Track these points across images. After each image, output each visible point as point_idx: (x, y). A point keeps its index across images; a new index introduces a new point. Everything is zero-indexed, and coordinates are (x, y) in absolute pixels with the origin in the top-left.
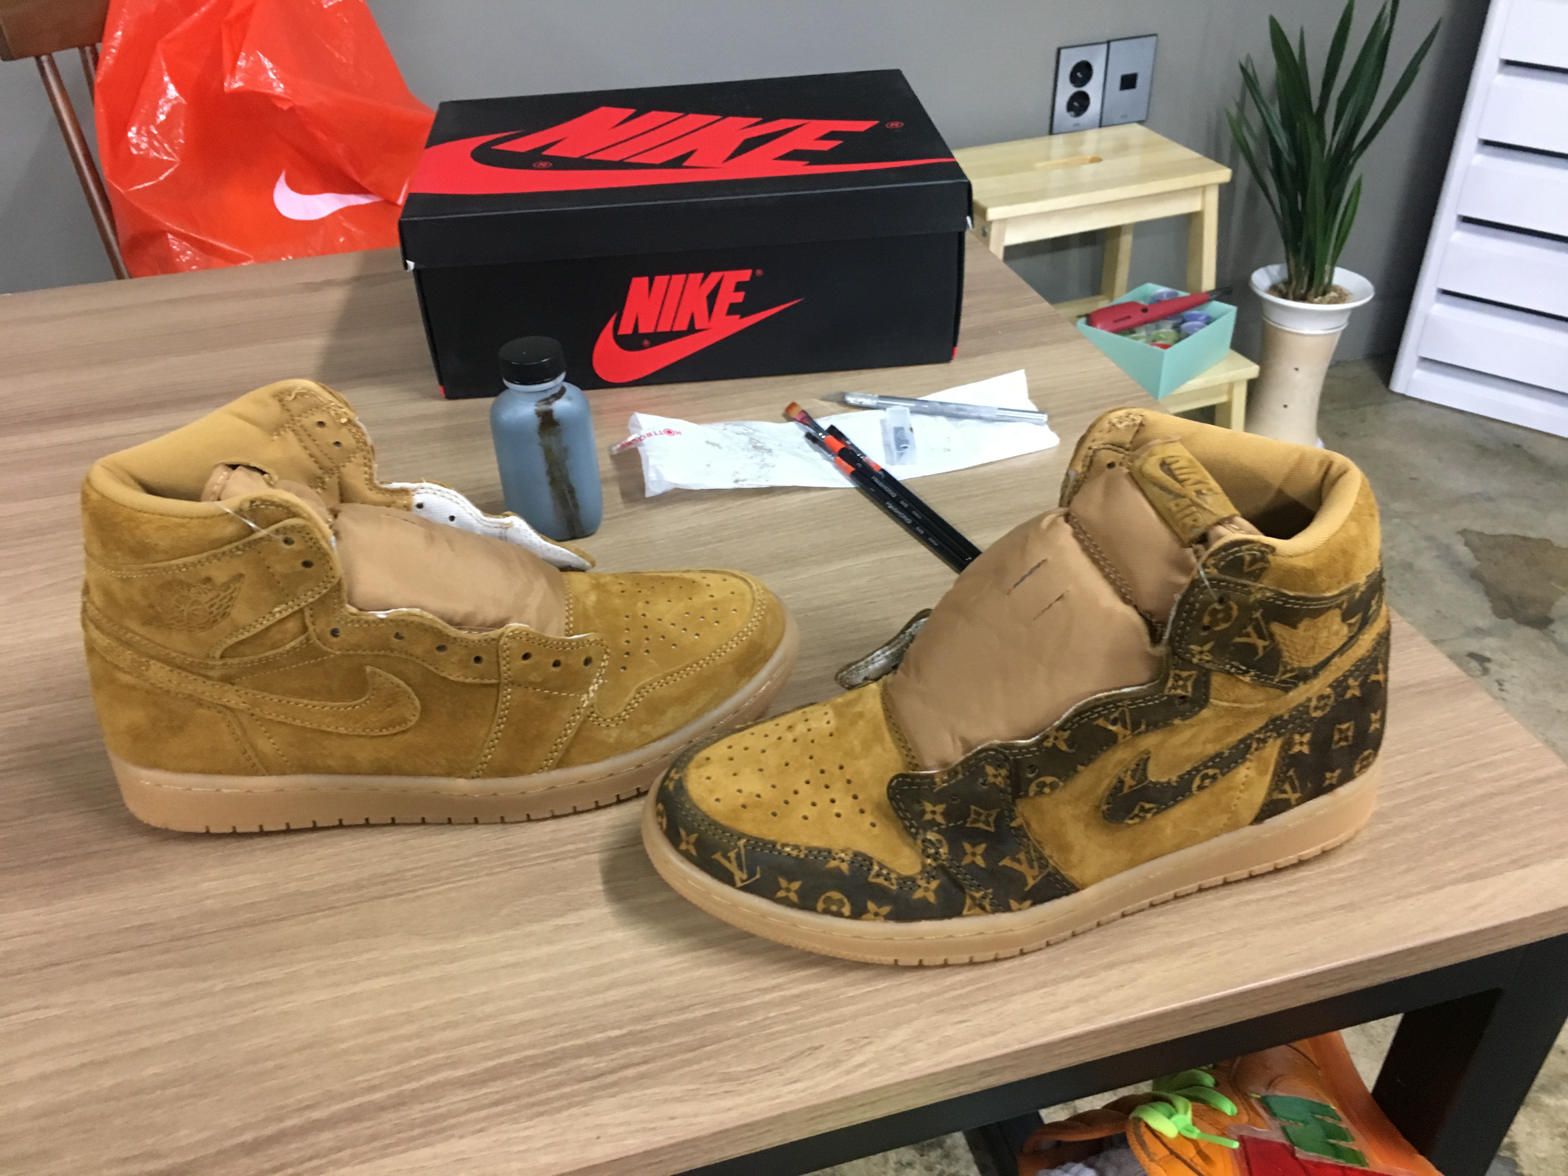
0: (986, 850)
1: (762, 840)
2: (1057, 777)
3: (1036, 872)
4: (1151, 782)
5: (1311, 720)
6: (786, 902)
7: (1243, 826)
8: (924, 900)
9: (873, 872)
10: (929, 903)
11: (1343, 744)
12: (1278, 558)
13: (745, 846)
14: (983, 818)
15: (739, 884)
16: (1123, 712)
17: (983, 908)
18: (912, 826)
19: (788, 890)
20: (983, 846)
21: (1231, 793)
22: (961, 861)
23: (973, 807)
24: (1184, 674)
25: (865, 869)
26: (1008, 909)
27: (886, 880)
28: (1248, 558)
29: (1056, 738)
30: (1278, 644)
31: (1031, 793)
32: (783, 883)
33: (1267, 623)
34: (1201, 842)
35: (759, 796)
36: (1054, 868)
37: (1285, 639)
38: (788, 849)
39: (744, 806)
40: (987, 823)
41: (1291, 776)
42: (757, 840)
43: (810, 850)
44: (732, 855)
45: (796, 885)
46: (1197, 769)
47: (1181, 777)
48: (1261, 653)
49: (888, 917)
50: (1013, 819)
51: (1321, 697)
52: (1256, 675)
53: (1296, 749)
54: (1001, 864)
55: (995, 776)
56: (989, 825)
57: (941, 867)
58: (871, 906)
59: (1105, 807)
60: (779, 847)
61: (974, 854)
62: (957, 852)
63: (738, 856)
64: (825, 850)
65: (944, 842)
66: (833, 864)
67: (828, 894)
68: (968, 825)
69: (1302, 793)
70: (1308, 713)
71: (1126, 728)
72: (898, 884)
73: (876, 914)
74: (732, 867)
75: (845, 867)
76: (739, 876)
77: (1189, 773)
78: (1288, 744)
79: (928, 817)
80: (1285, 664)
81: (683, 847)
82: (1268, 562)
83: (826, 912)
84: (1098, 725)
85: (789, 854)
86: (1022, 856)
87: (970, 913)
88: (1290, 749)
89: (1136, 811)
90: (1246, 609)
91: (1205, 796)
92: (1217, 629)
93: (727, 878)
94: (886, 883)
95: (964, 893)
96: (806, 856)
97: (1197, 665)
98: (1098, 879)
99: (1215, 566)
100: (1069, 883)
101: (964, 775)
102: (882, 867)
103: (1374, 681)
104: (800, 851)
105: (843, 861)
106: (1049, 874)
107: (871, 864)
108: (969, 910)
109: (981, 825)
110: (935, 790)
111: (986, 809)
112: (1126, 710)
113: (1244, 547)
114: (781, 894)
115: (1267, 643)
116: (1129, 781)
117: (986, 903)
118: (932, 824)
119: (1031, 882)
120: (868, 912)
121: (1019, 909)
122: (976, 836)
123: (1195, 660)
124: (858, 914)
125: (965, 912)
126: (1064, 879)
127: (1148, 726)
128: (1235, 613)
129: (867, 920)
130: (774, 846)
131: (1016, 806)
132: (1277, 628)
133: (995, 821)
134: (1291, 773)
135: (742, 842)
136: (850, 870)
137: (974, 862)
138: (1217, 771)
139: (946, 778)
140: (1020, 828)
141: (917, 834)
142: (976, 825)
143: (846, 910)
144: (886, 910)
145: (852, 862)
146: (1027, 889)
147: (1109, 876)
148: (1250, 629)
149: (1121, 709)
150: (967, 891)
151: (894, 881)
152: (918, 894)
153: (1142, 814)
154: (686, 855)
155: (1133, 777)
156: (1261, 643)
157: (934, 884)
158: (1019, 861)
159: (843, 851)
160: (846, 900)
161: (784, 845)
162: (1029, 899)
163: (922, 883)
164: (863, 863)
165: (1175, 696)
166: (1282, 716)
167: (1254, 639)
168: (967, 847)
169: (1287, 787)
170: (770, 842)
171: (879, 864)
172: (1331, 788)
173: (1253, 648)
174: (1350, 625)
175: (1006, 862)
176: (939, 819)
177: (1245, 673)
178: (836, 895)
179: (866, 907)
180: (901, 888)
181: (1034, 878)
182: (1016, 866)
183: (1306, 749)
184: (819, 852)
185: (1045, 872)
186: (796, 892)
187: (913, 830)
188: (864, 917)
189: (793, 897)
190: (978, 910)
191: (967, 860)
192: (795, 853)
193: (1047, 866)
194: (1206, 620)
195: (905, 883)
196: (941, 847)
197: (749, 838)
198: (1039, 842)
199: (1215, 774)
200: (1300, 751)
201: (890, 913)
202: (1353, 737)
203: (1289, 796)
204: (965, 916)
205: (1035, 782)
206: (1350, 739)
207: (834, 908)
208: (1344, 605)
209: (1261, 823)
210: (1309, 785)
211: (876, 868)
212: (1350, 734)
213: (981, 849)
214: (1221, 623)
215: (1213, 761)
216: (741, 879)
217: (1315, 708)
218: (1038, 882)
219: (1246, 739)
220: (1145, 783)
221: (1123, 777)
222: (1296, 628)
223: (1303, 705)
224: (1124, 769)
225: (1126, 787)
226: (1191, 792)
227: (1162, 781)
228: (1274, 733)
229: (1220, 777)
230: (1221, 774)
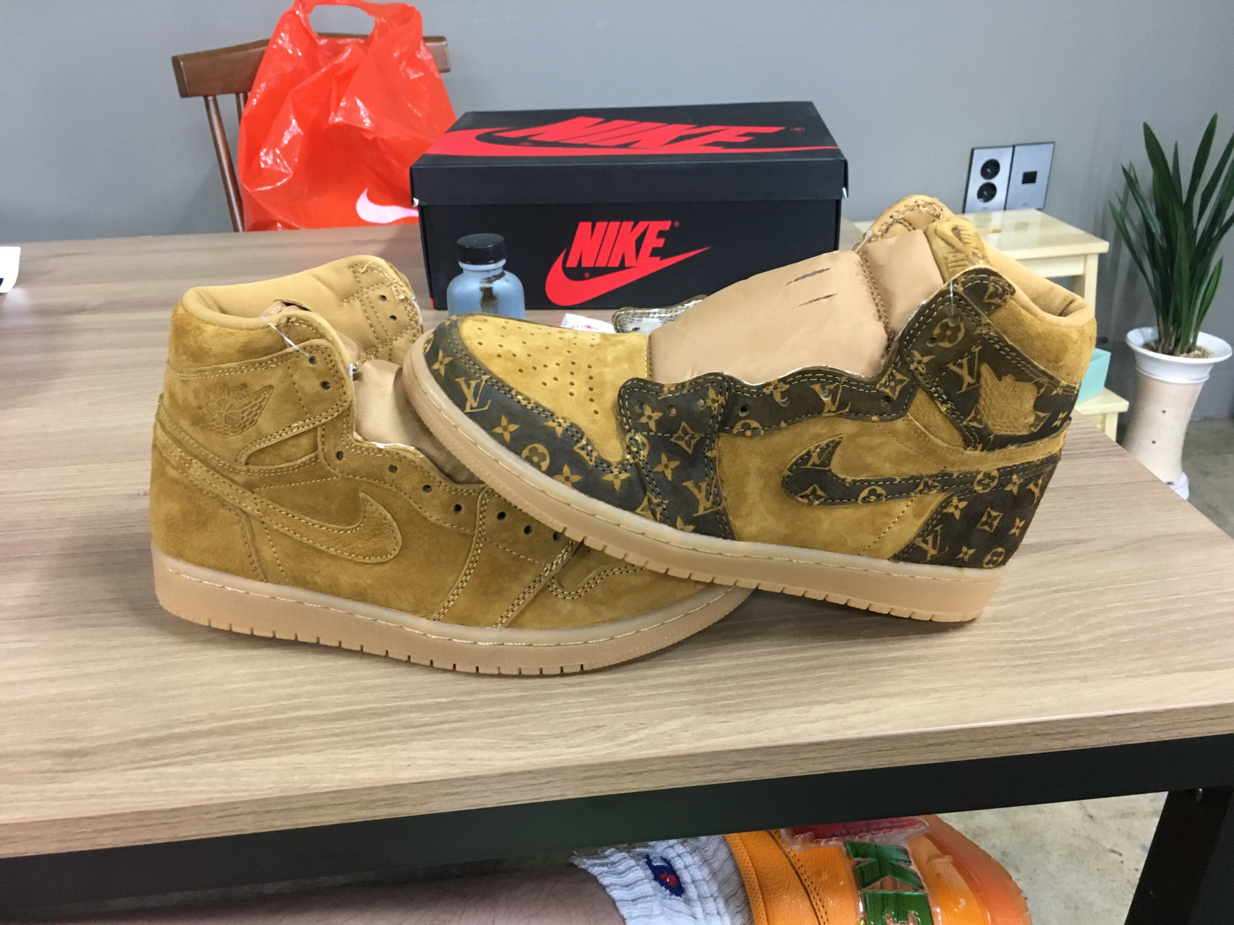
0: (678, 467)
1: (502, 381)
2: (761, 425)
3: (709, 505)
4: (830, 471)
5: (972, 491)
6: (499, 438)
7: (883, 558)
8: (611, 484)
9: (580, 445)
10: (614, 489)
11: (986, 528)
12: (1013, 302)
13: (486, 381)
14: (687, 438)
15: (468, 410)
16: (838, 386)
17: (654, 514)
18: (628, 423)
19: (505, 429)
20: (677, 463)
21: (886, 519)
22: (654, 468)
23: (683, 424)
24: (899, 376)
25: (575, 439)
26: (673, 525)
27: (588, 455)
28: (991, 289)
29: (776, 388)
30: (980, 387)
31: (735, 431)
32: (504, 421)
33: (981, 362)
34: (845, 553)
35: (514, 355)
36: (724, 508)
37: (987, 385)
38: (520, 397)
39: (499, 356)
40: (688, 444)
41: (937, 531)
42: (499, 380)
43: (537, 406)
44: (473, 383)
45: (513, 427)
46: (869, 482)
47: (854, 482)
48: (964, 389)
49: (576, 486)
50: (711, 449)
51: (988, 475)
52: (951, 409)
53: (950, 510)
54: (684, 484)
55: (714, 401)
56: (689, 447)
57: (636, 465)
58: (566, 470)
59: (787, 473)
60: (513, 393)
61: (666, 466)
62: (653, 458)
63: (478, 386)
64: (549, 411)
65: (647, 446)
66: (551, 424)
67: (536, 445)
68: (672, 440)
69: (939, 552)
70: (972, 483)
71: (834, 405)
72: (596, 462)
73: (567, 479)
74: (469, 393)
75: (559, 431)
76: (471, 402)
77: (862, 482)
78: (947, 502)
79: (644, 420)
80: (978, 412)
81: (436, 366)
82: (1005, 301)
83: (529, 460)
84: (813, 389)
85: (519, 402)
86: (704, 485)
87: (641, 513)
88: (945, 508)
89: (808, 492)
90: (970, 338)
91: (865, 511)
92: (941, 344)
93: (459, 401)
94: (587, 458)
95: (645, 494)
96: (532, 409)
97: (912, 372)
98: (754, 539)
99: (964, 284)
100: (730, 529)
101: (689, 391)
102: (589, 442)
103: (1030, 490)
104: (529, 403)
105: (560, 425)
106: (717, 513)
107: (582, 438)
108: (642, 510)
109: (682, 444)
110: (659, 398)
111: (693, 429)
112: (841, 386)
113: (992, 278)
114: (498, 430)
115: (972, 381)
116: (815, 459)
117: (659, 510)
118: (645, 428)
119: (701, 511)
120: (562, 474)
121: (682, 530)
122: (675, 452)
123: (912, 367)
124: (552, 472)
125: (638, 511)
126: (728, 523)
127: (851, 411)
128: (961, 336)
129: (558, 480)
130: (510, 391)
131: (718, 437)
132: (985, 370)
133: (695, 445)
134: (938, 528)
135: (485, 377)
136: (562, 434)
137: (663, 473)
138: (884, 492)
139: (673, 389)
140: (712, 460)
141: (629, 431)
142: (679, 442)
143: (545, 465)
144: (576, 478)
145: (567, 430)
146: (695, 515)
147: (764, 541)
148: (965, 361)
149: (837, 383)
150: (648, 493)
151: (593, 459)
152: (608, 477)
153: (811, 497)
154: (436, 374)
155: (820, 455)
156: (968, 379)
157: (624, 476)
158: (699, 489)
159: (563, 418)
160: (548, 457)
161: (518, 393)
162: (693, 525)
163: (616, 471)
164: (575, 434)
165: (883, 393)
166: (952, 475)
167: (964, 373)
168: (664, 458)
169: (930, 539)
170: (508, 386)
171: (588, 440)
172: (961, 564)
173: (960, 379)
174: (1037, 417)
175: (689, 484)
176: (652, 425)
177: (944, 402)
178: (542, 449)
179: (562, 470)
180: (597, 466)
181: (705, 509)
182: (695, 491)
183: (957, 514)
184: (544, 411)
185: (716, 509)
186: (511, 433)
187: (627, 427)
188: (556, 477)
189: (507, 437)
190: (649, 513)
191: (659, 468)
192: (524, 403)
193: (719, 505)
194: (937, 331)
195: (602, 464)
196: (643, 449)
197: (493, 376)
198: (722, 481)
199: (881, 495)
200: (953, 514)
201: (578, 482)
202: (996, 527)
203: (928, 549)
204: (637, 514)
205: (743, 422)
206: (994, 528)
207: (536, 459)
208: (1042, 390)
209: (897, 562)
210: (947, 549)
211: (584, 442)
212: (996, 523)
213: (674, 464)
214: (946, 341)
215: (885, 483)
216: (471, 406)
217: (979, 482)
218: (707, 514)
219: (917, 478)
220: (826, 469)
221: (812, 451)
222: (1000, 380)
223: (971, 474)
224: (816, 445)
225: (811, 462)
226: (857, 500)
227: (839, 475)
228: (940, 485)
229: (884, 499)
230: (886, 497)
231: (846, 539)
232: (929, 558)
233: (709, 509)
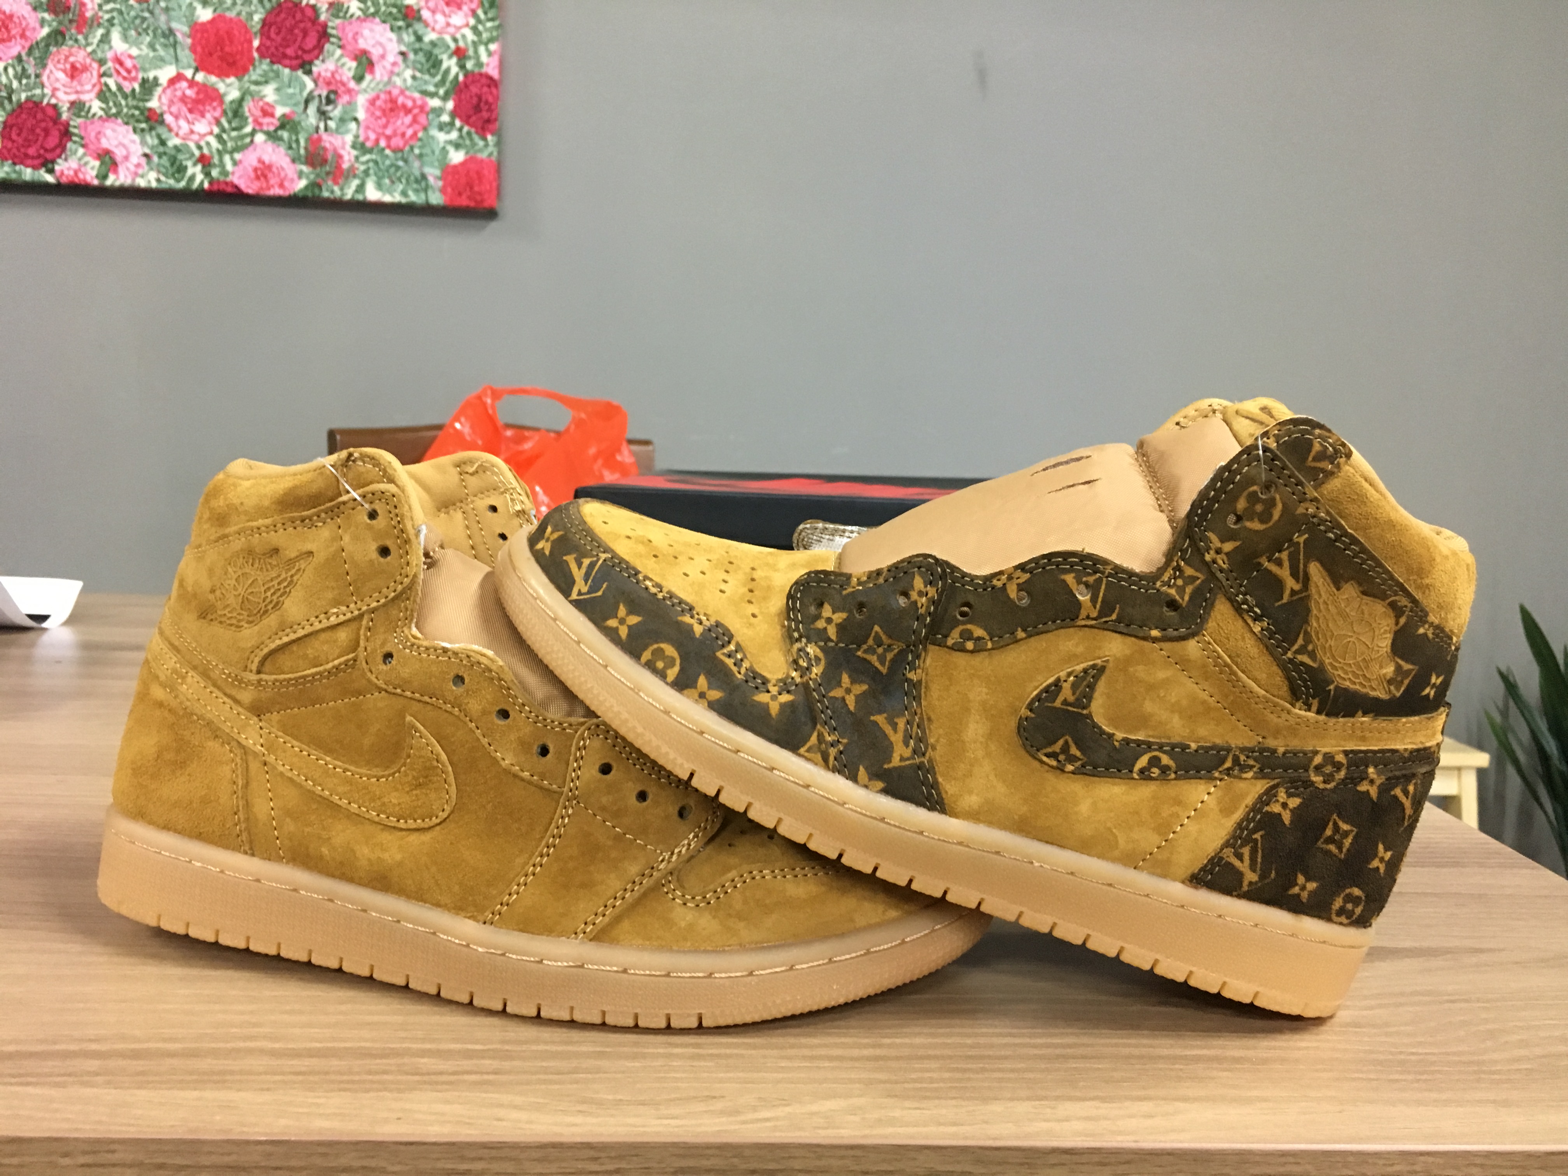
0: (865, 692)
1: (627, 563)
2: (989, 634)
3: (908, 753)
4: (1090, 716)
5: (1308, 784)
6: (612, 635)
7: (1175, 879)
8: (765, 707)
9: (725, 651)
10: (770, 715)
11: (1332, 848)
12: (1349, 469)
13: (605, 560)
14: (881, 650)
16: (1100, 579)
17: (825, 759)
18: (797, 629)
19: (622, 621)
20: (865, 687)
21: (1176, 809)
22: (830, 691)
23: (877, 628)
24: (1189, 571)
25: (720, 643)
26: (853, 777)
27: (735, 664)
28: (1317, 447)
29: (1010, 578)
30: (1308, 597)
31: (950, 642)
32: (622, 611)
33: (1308, 558)
34: (1114, 860)
35: (650, 541)
36: (930, 761)
37: (1320, 595)
38: (648, 583)
39: (629, 537)
40: (882, 661)
41: (1256, 840)
42: (622, 560)
43: (672, 596)
44: (586, 562)
45: (634, 620)
46: (1149, 746)
47: (1127, 741)
48: (1286, 598)
49: (712, 706)
50: (913, 668)
51: (1329, 758)
52: (1267, 629)
53: (1276, 808)
54: (872, 718)
55: (921, 594)
56: (883, 663)
57: (806, 686)
58: (702, 681)
59: (1024, 712)
60: (641, 577)
61: (848, 691)
62: (830, 678)
63: (592, 566)
64: (687, 604)
65: (823, 662)
66: (687, 619)
67: (663, 646)
68: (859, 653)
69: (1260, 879)
70: (1307, 770)
71: (1095, 608)
72: (746, 675)
73: (702, 695)
74: (578, 574)
75: (698, 630)
76: (580, 586)
77: (1139, 743)
78: (1269, 795)
79: (821, 624)
80: (1308, 640)
81: (540, 545)
82: (1338, 466)
83: (650, 665)
84: (1064, 581)
85: (647, 588)
86: (901, 723)
87: (806, 754)
88: (1267, 804)
89: (1057, 747)
90: (1292, 521)
91: (1144, 791)
92: (1248, 524)
93: (563, 582)
94: (735, 669)
95: (814, 727)
96: (664, 598)
97: (1206, 564)
98: (974, 816)
99: (1277, 438)
100: (939, 794)
101: (886, 581)
102: (739, 648)
103: (1395, 797)
104: (661, 591)
105: (701, 623)
106: (920, 767)
107: (729, 642)
108: (808, 751)
109: (874, 659)
110: (844, 592)
111: (890, 637)
112: (1104, 579)
113: (1317, 431)
114: (612, 623)
115: (1297, 587)
116: (1066, 693)
117: (833, 752)
118: (821, 636)
119: (896, 762)
120: (696, 688)
121: (866, 787)
122: (862, 670)
123: (1208, 558)
124: (682, 684)
125: (802, 751)
126: (935, 785)
127: (1119, 620)
128: (1277, 514)
129: (688, 697)
130: (636, 574)
131: (925, 649)
132: (1315, 569)
133: (893, 661)
134: (1257, 836)
135: (603, 556)
136: (702, 634)
137: (843, 699)
138: (1171, 763)
139: (865, 578)
140: (917, 685)
141: (798, 640)
142: (868, 657)
143: (672, 673)
144: (715, 695)
145: (710, 630)
146: (886, 766)
147: (990, 823)
148: (1284, 556)
149: (1098, 575)
150: (819, 726)
151: (743, 671)
152: (762, 698)
153: (1062, 757)
154: (538, 556)
155: (1074, 686)
156: (1291, 583)
157: (785, 698)
158: (895, 726)
159: (705, 615)
160: (678, 662)
161: (646, 578)
162: (883, 782)
163: (774, 690)
164: (721, 636)
165: (1168, 595)
166: (1274, 751)
167: (1284, 573)
168: (845, 679)
169: (1246, 851)
170: (634, 569)
171: (738, 645)
172: (1296, 907)
173: (1279, 583)
174: (1398, 668)
175: (880, 719)
176: (832, 632)
177: (1257, 618)
178: (670, 650)
179: (696, 682)
180: (747, 681)
181: (902, 759)
182: (888, 730)
183: (1287, 817)
184: (680, 603)
185: (917, 760)
186: (629, 627)
187: (796, 635)
188: (686, 692)
189: (623, 632)
190: (819, 757)
191: (837, 693)
192: (653, 590)
193: (924, 755)
194: (1241, 504)
195: (754, 678)
196: (817, 665)
197: (615, 555)
198: (929, 719)
199: (1167, 768)
200: (1280, 814)
201: (718, 701)
202: (1348, 850)
203: (1242, 869)
204: (800, 755)
205: (961, 628)
206: (1344, 850)
207: (660, 665)
208: (1403, 620)
209: (1196, 888)
210: (1273, 875)
211: (732, 647)
212: (1347, 842)
213: (861, 688)
214: (1256, 520)
215: (1173, 749)
216: (580, 590)
217: (1318, 768)
218: (904, 767)
219: (1222, 749)
220: (1085, 712)
221: (1062, 679)
222: (1338, 589)
223: (1305, 754)
224: (1069, 670)
225: (1060, 699)
226: (1131, 771)
227: (1104, 727)
228: (1258, 766)
229: (1173, 776)
230: (1176, 773)
231: (1116, 837)
232: (1245, 888)
233: (908, 759)
